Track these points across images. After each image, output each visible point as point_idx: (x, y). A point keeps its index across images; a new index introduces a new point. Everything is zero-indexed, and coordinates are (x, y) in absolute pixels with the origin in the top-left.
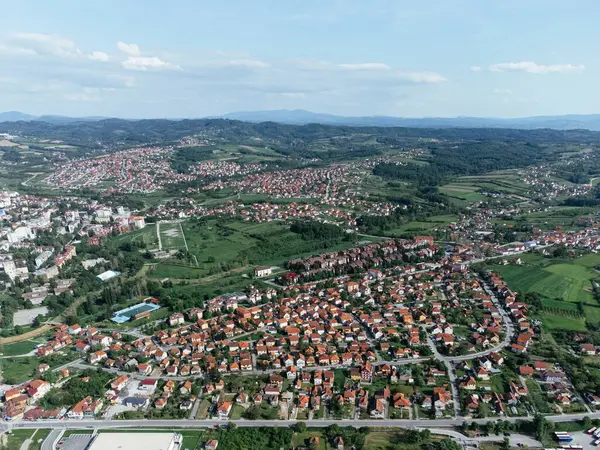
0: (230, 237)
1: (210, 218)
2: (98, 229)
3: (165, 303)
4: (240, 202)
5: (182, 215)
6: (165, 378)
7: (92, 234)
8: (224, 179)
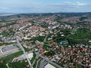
0: (86, 33)
1: (83, 29)
2: (64, 28)
3: (69, 42)
4: (90, 26)
5: (78, 27)
6: (63, 57)
8: (88, 22)
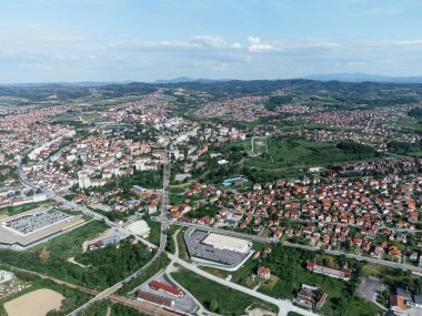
0: (295, 148)
1: (285, 136)
2: (220, 139)
3: (251, 179)
4: (305, 128)
5: (267, 134)
6: (247, 214)
7: (217, 141)
8: (297, 115)
